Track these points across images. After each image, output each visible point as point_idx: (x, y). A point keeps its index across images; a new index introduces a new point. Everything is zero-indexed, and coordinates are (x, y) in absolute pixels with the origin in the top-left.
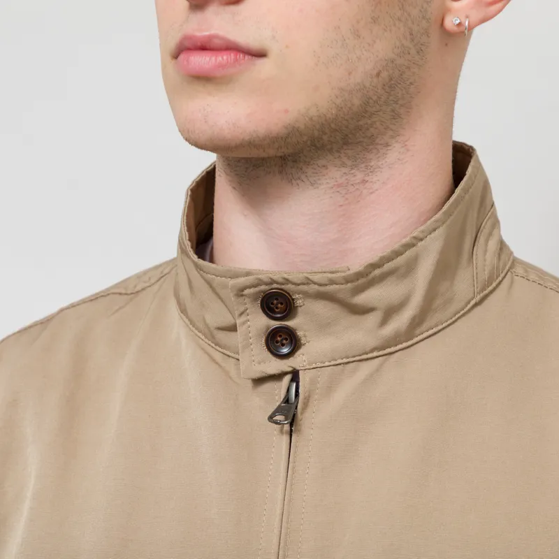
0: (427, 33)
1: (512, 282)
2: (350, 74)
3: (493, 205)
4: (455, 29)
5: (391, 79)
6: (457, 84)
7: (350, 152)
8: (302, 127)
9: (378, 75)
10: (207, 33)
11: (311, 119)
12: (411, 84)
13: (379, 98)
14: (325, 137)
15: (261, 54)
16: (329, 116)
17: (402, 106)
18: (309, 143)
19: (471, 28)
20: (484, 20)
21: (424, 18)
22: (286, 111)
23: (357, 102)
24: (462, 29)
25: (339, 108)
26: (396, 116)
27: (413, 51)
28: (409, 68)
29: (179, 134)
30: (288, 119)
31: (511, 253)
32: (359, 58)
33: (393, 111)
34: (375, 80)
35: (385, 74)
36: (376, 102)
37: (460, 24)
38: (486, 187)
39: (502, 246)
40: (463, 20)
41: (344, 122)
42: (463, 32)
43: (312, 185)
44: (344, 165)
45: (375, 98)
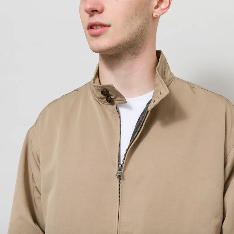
0: (149, 18)
1: (175, 81)
2: (131, 29)
3: (168, 63)
4: (156, 16)
5: (142, 31)
6: (156, 32)
7: (132, 50)
8: (121, 44)
9: (138, 29)
10: (95, 21)
11: (123, 41)
12: (146, 32)
13: (139, 35)
14: (127, 47)
15: (109, 26)
16: (127, 41)
17: (144, 37)
18: (123, 48)
19: (160, 16)
20: (163, 14)
21: (148, 14)
22: (117, 40)
23: (134, 37)
24: (157, 16)
25: (130, 39)
26: (143, 40)
27: (146, 23)
28: (146, 27)
29: (91, 50)
30: (118, 42)
31: (173, 75)
32: (133, 25)
33: (142, 39)
34: (138, 30)
35: (140, 29)
36: (138, 36)
37: (157, 15)
38: (165, 59)
39: (171, 73)
40: (158, 14)
41: (131, 42)
42: (158, 17)
43: (124, 59)
44: (130, 53)
45: (138, 35)
